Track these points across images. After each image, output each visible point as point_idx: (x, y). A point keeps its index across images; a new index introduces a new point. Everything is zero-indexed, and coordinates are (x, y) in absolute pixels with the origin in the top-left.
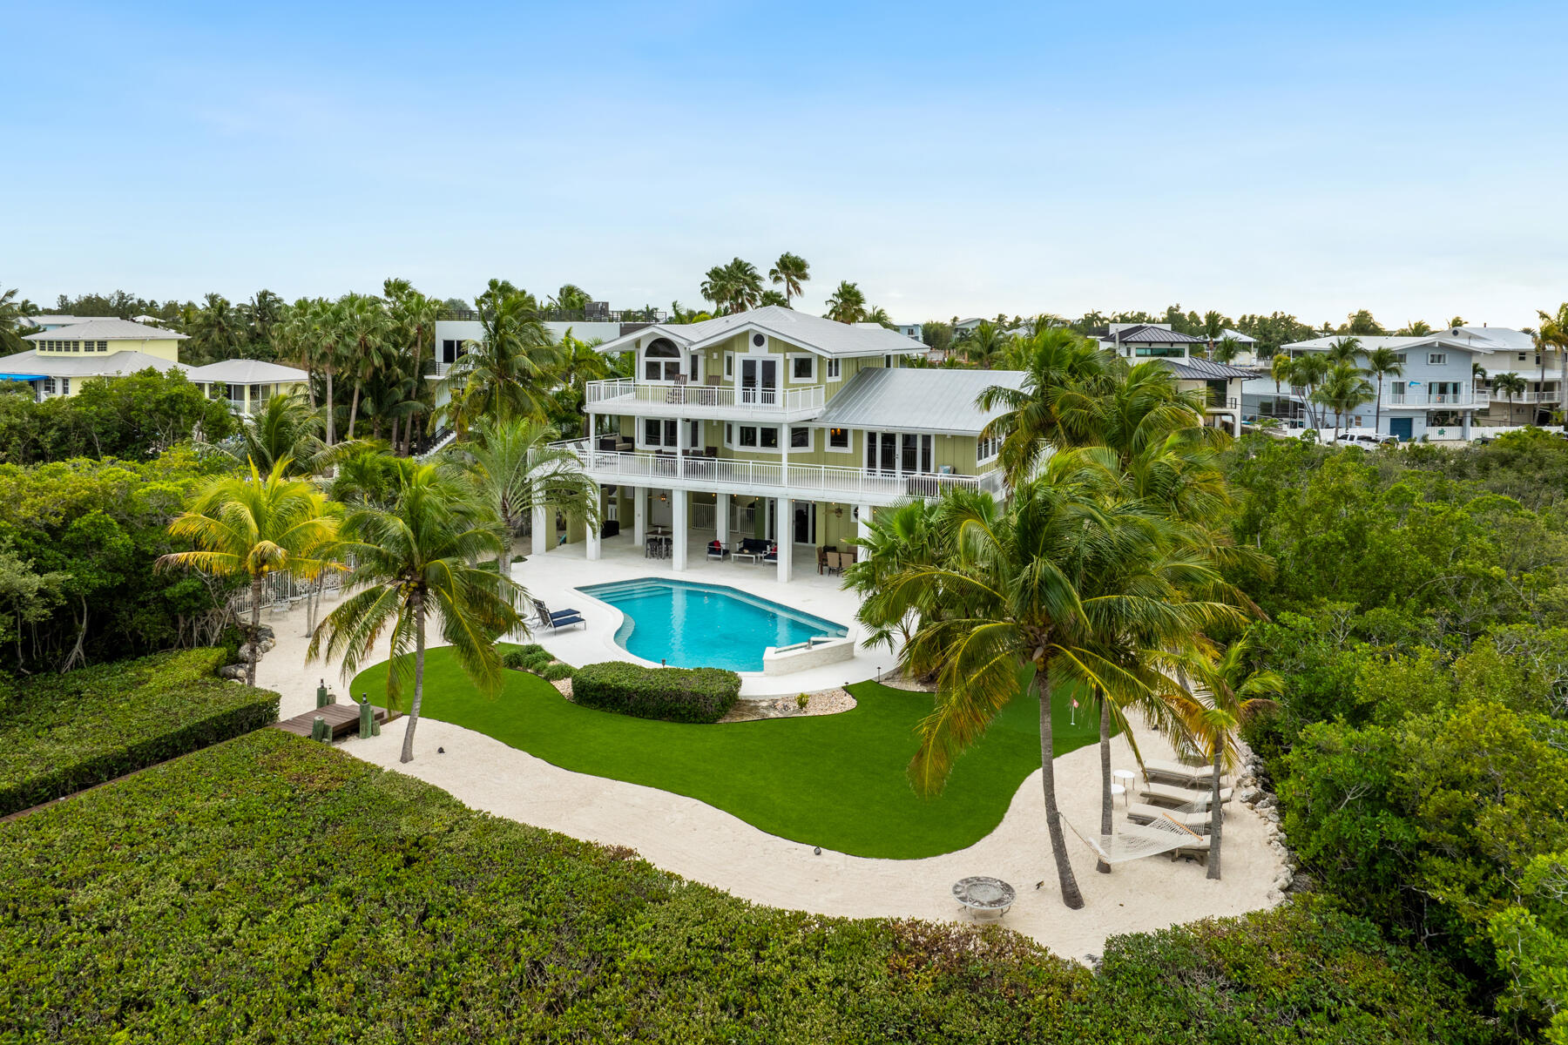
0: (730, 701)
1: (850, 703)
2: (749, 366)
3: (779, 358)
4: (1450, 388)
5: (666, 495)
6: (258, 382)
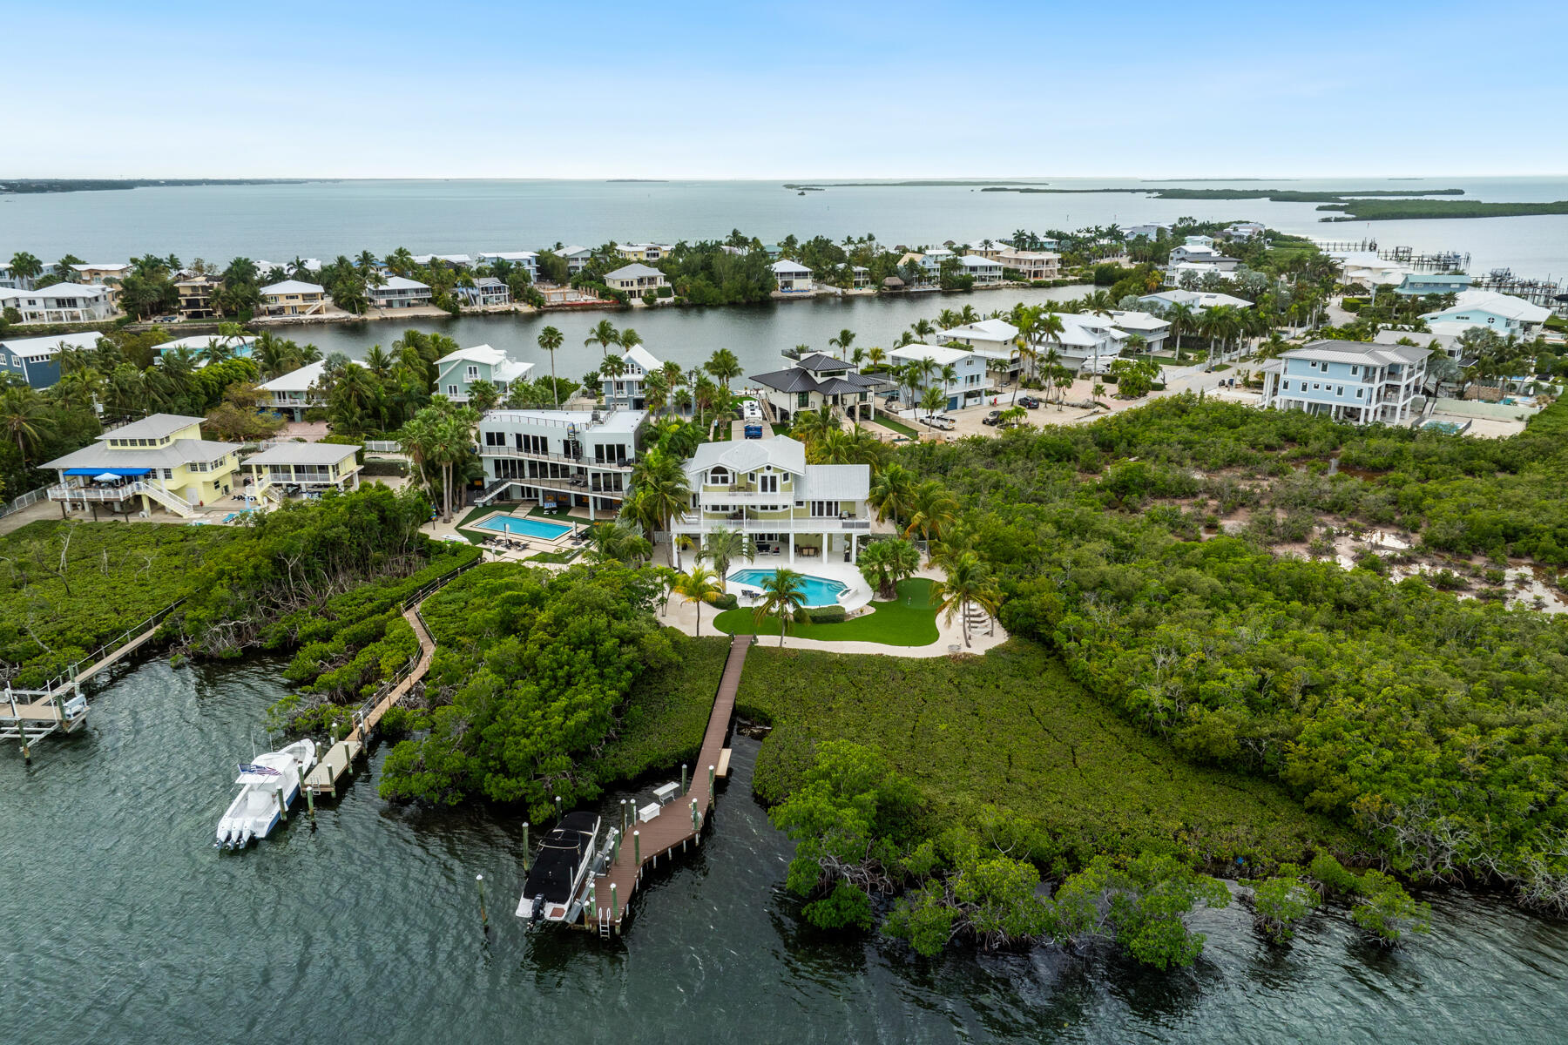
0: (844, 615)
1: (872, 610)
2: (764, 479)
3: (777, 475)
4: (975, 378)
6: (336, 461)
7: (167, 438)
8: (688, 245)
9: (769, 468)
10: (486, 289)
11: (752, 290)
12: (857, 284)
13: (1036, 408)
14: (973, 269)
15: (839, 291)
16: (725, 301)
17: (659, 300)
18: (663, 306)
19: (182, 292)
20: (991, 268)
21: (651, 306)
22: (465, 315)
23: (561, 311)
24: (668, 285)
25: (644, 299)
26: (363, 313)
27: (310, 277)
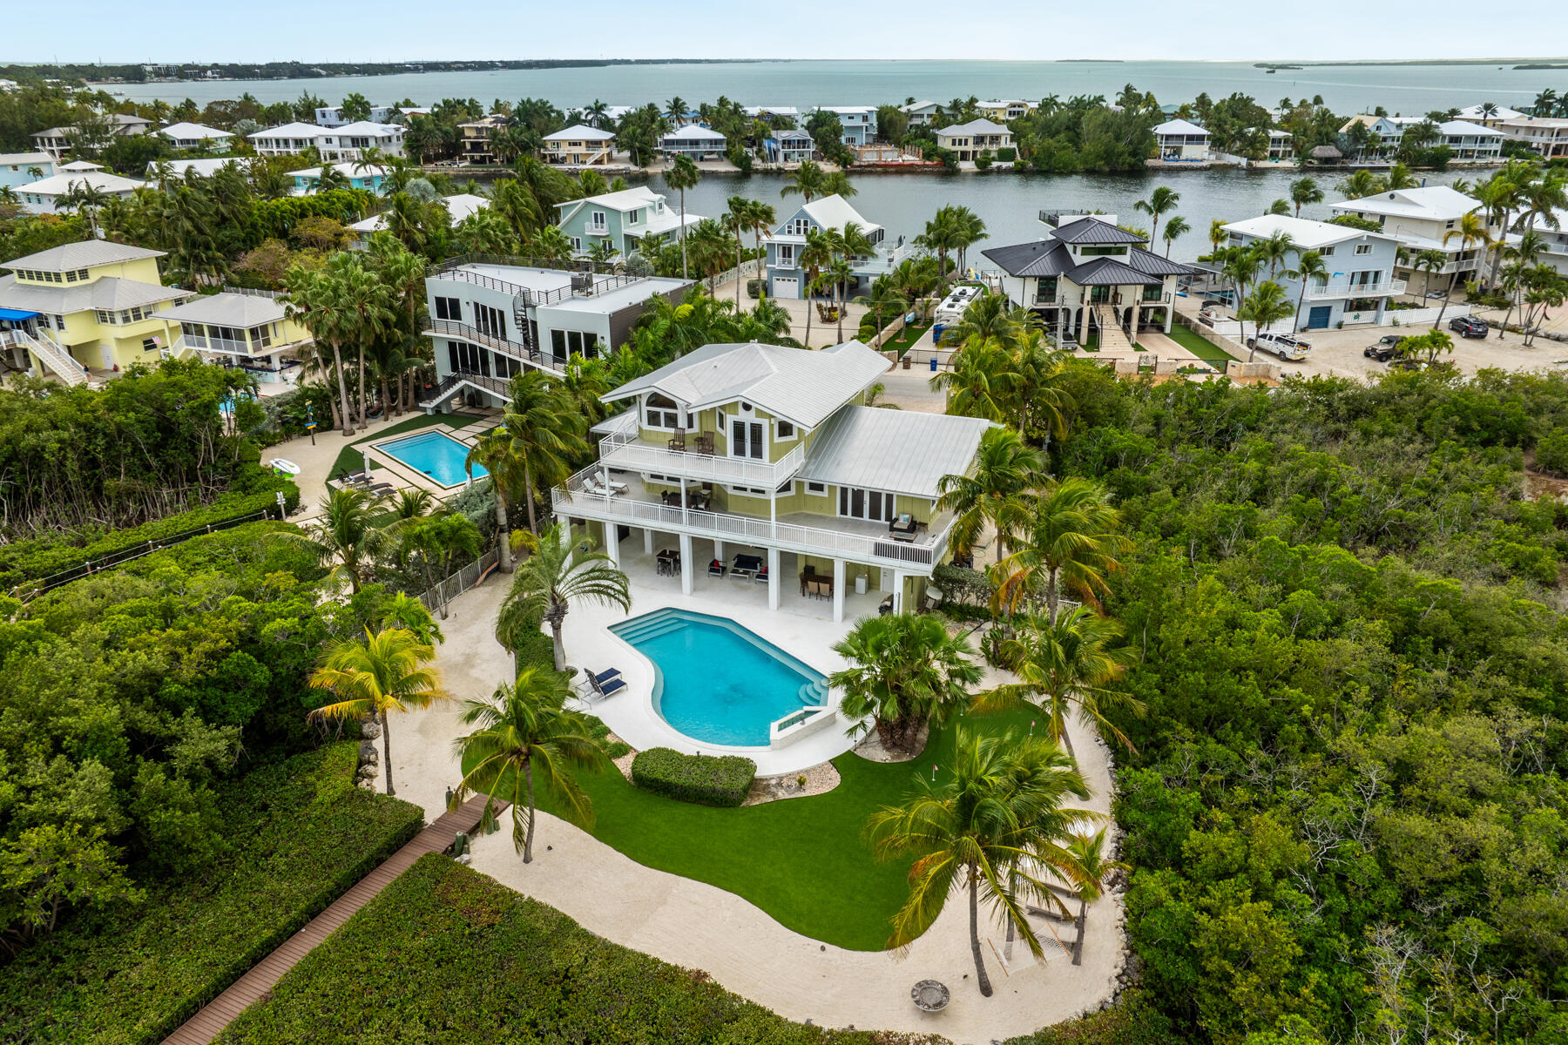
0: (753, 783)
1: (836, 778)
2: (739, 428)
3: (765, 423)
4: (1371, 277)
5: (675, 538)
6: (256, 321)
7: (82, 273)
8: (1059, 100)
9: (747, 407)
10: (789, 142)
11: (1121, 155)
12: (1274, 155)
13: (1481, 336)
14: (1455, 139)
15: (1244, 162)
16: (1080, 167)
17: (995, 164)
18: (999, 171)
19: (467, 133)
20: (1483, 139)
21: (984, 170)
22: (757, 171)
23: (871, 173)
24: (1014, 145)
25: (978, 164)
26: (644, 165)
27: (605, 124)
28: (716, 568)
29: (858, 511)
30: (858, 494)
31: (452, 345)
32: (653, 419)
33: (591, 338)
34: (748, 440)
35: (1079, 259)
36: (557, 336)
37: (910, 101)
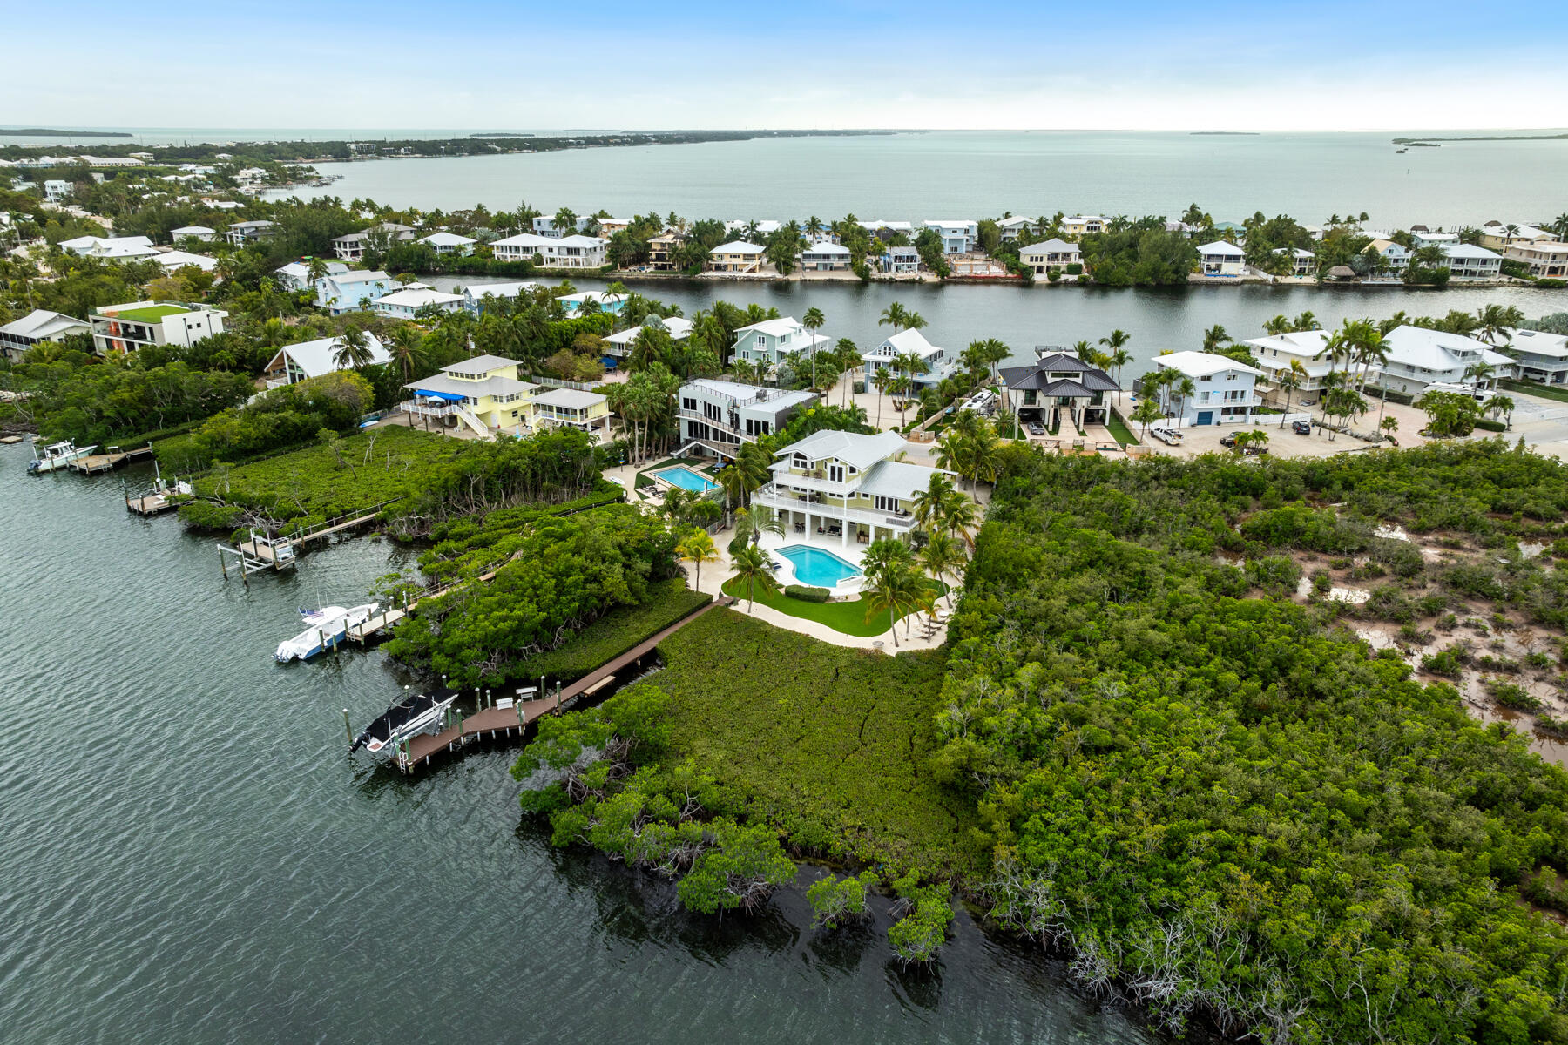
0: (828, 597)
1: (860, 598)
2: (833, 469)
3: (844, 467)
4: (1239, 395)
5: (803, 515)
6: (583, 406)
7: (485, 375)
8: (1128, 220)
9: (837, 460)
10: (901, 257)
11: (1166, 272)
12: (1301, 272)
14: (1460, 261)
15: (1270, 278)
16: (1131, 280)
17: (1063, 277)
18: (1067, 284)
19: (654, 247)
20: (1484, 261)
21: (1054, 284)
22: (874, 281)
23: (963, 283)
24: (1081, 262)
25: (1050, 277)
26: (787, 274)
27: (757, 239)
28: (820, 530)
29: (883, 507)
30: (883, 499)
31: (690, 423)
32: (796, 464)
33: (766, 424)
34: (837, 474)
35: (1050, 380)
36: (749, 422)
37: (1007, 215)
